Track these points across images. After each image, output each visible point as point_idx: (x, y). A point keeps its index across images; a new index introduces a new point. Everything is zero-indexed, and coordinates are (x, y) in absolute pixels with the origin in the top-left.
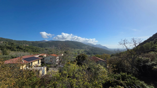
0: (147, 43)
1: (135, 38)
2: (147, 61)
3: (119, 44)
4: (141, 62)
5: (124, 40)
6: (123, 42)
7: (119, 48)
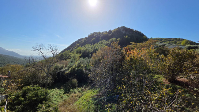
0: (66, 51)
1: (52, 44)
2: (62, 68)
3: (34, 50)
4: (57, 69)
5: (40, 44)
6: (38, 48)
7: (32, 55)
